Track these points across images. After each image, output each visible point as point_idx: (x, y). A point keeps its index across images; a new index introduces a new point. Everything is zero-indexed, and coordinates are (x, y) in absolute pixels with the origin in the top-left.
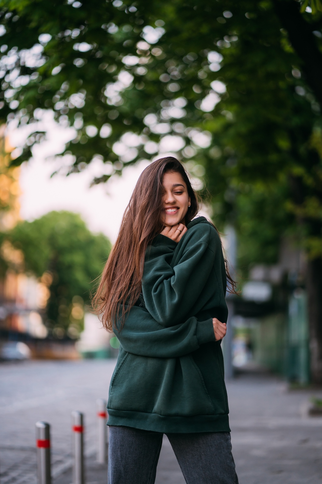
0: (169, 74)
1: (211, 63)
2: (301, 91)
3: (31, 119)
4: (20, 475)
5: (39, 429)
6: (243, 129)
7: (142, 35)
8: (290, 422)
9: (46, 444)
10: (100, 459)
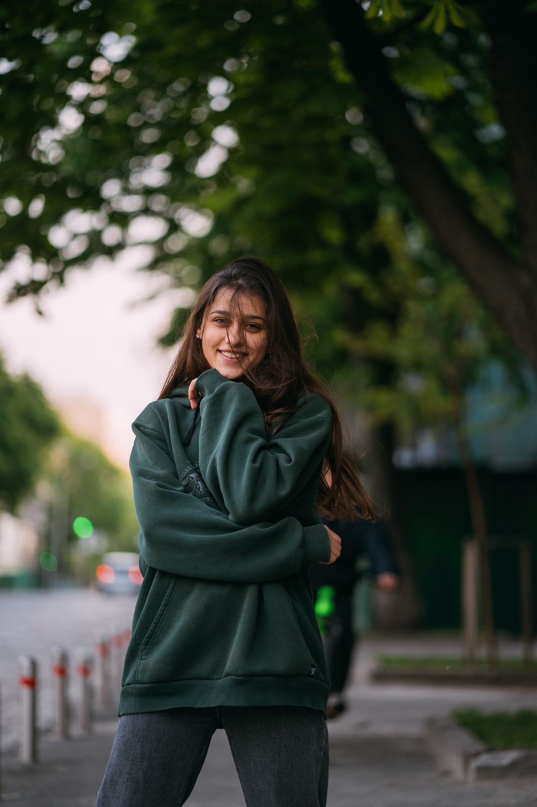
0: (143, 113)
1: (212, 98)
2: (363, 146)
6: (268, 207)
7: (99, 50)
10: (25, 755)
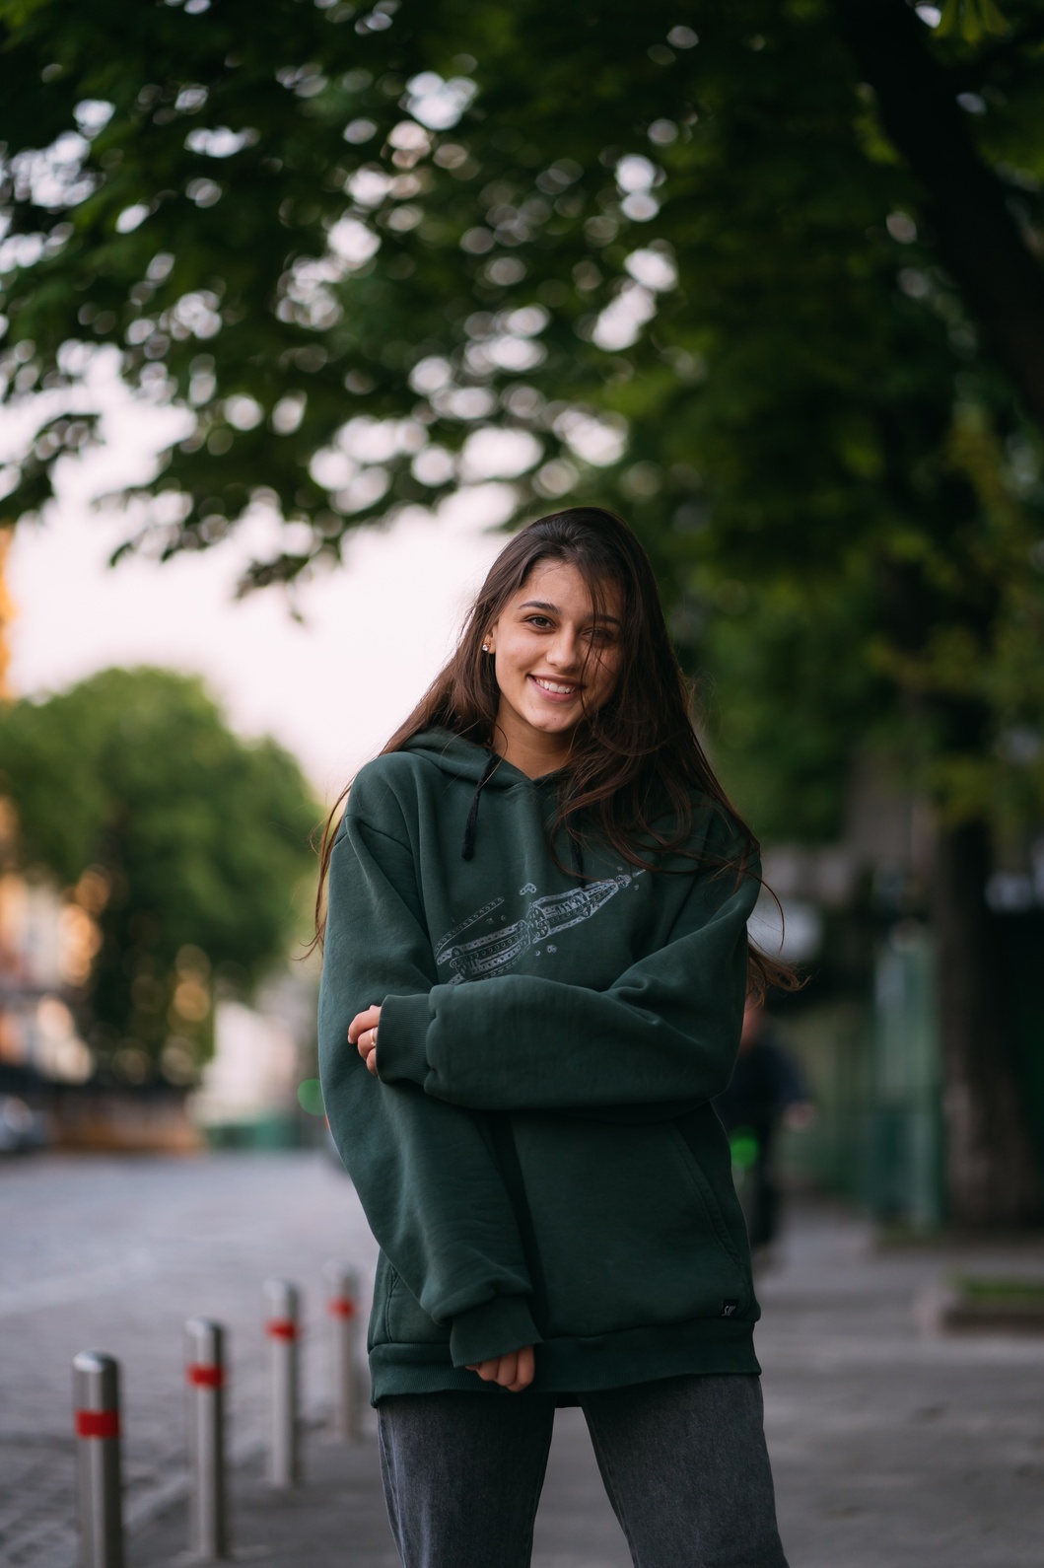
0: (491, 228)
1: (626, 194)
2: (917, 285)
3: (49, 375)
4: (16, 1526)
5: (81, 1376)
7: (405, 104)
8: (882, 1351)
9: (105, 1423)
10: (276, 1473)
